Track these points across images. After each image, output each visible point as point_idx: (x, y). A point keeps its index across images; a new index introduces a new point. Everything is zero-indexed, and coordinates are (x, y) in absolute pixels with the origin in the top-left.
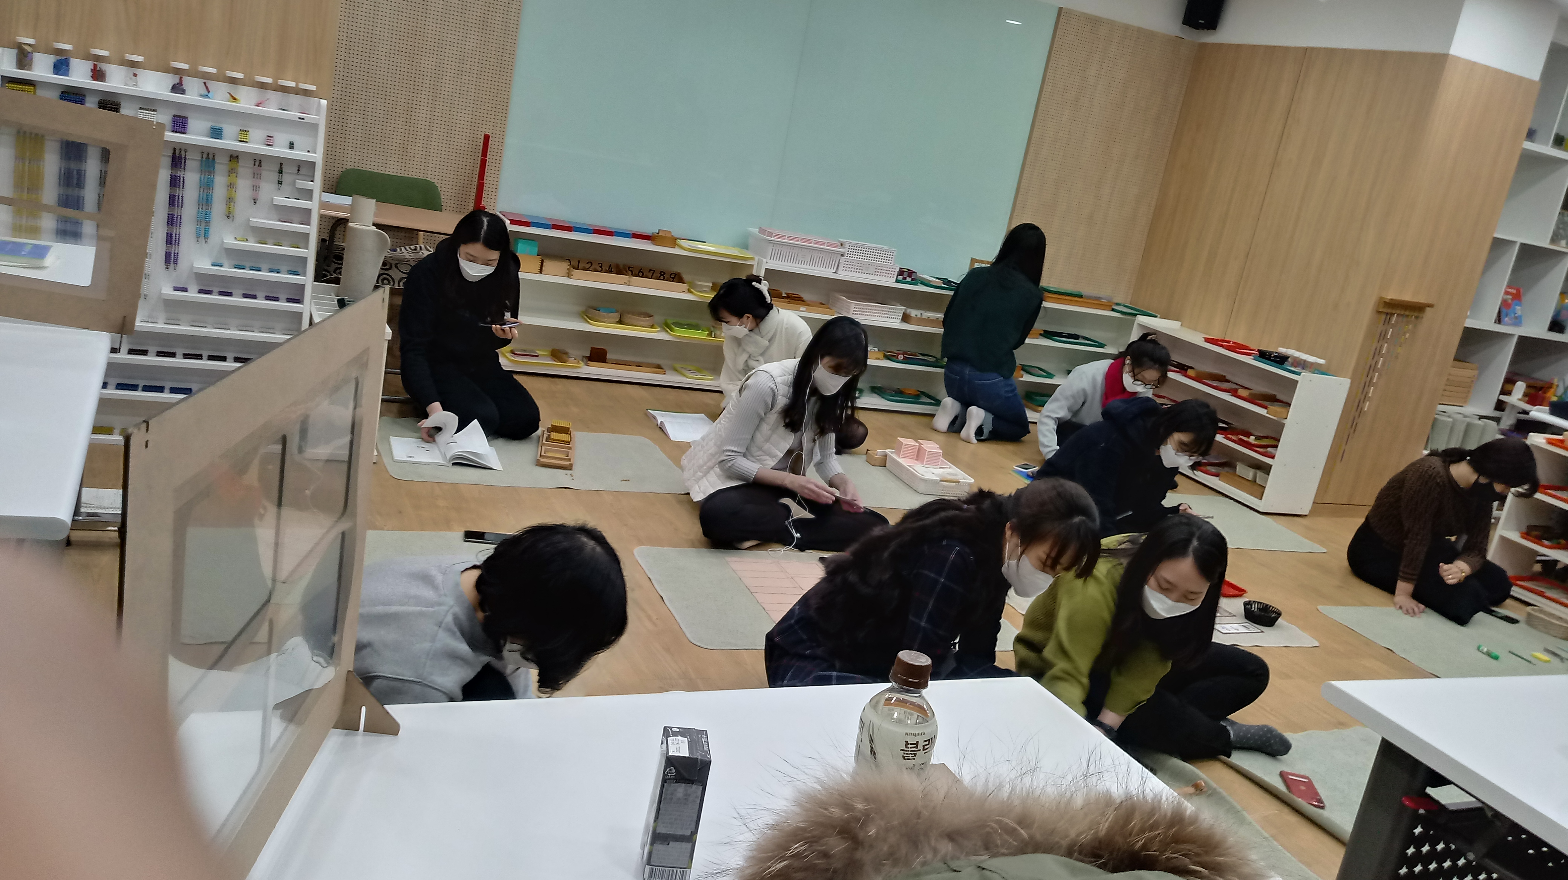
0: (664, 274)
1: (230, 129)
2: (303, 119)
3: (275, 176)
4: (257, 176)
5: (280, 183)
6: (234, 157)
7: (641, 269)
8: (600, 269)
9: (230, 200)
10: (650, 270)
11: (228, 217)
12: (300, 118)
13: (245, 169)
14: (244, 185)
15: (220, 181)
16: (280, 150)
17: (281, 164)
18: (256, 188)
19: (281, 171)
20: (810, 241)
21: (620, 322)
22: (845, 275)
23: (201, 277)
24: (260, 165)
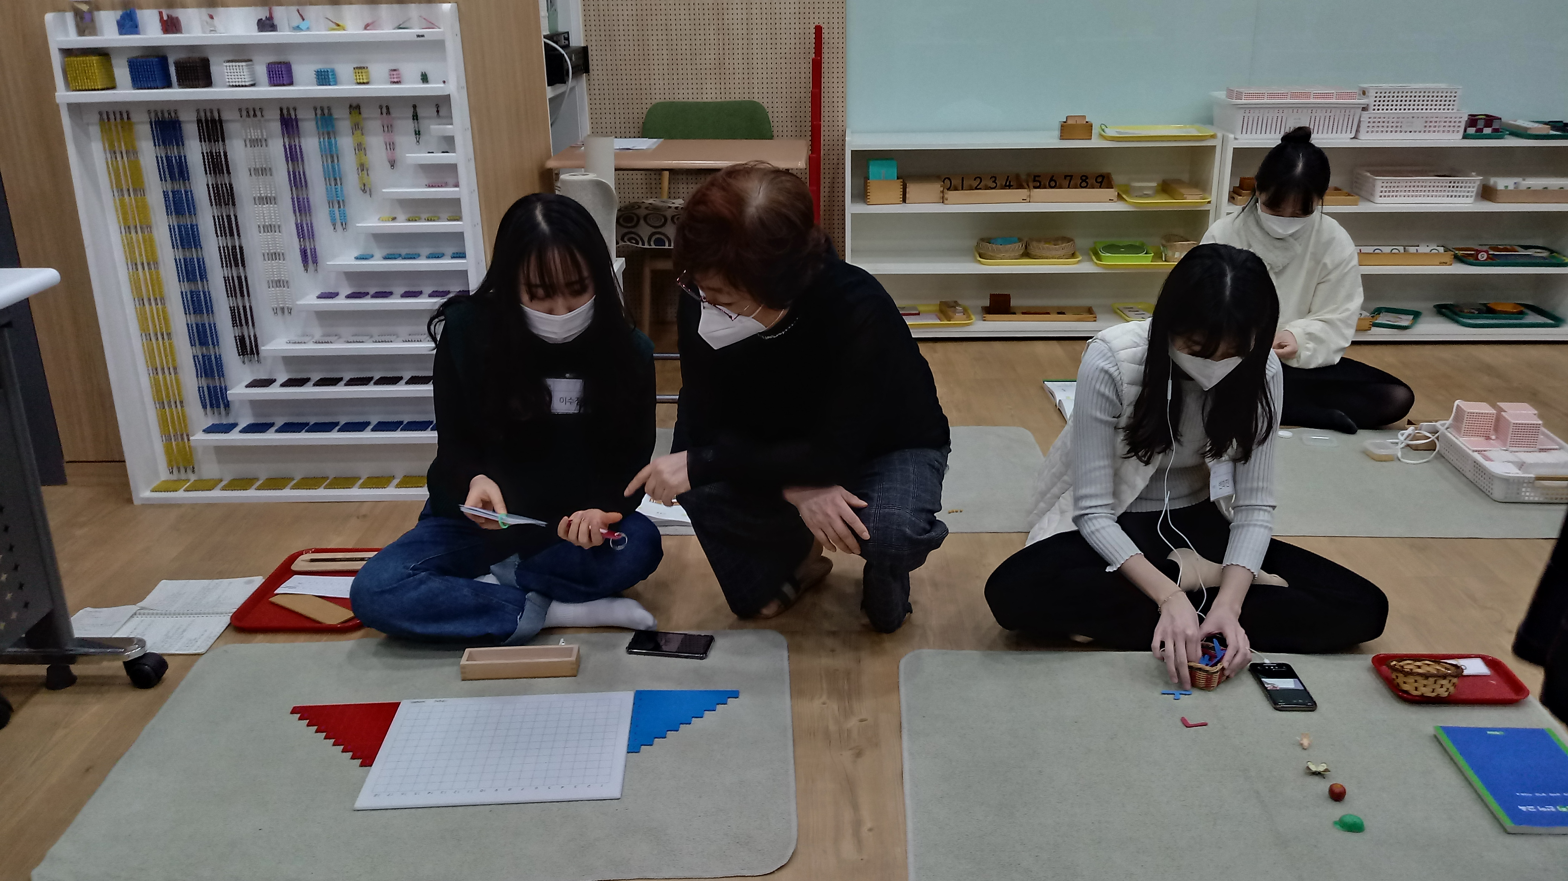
0: (1087, 178)
1: (344, 70)
2: (423, 36)
3: (410, 125)
4: (388, 128)
5: (418, 133)
6: (355, 106)
7: (1053, 176)
8: (994, 185)
9: (363, 168)
10: (1066, 177)
11: (364, 191)
12: (418, 36)
13: (374, 124)
14: (376, 142)
15: (346, 143)
16: (412, 87)
17: (415, 107)
18: (391, 146)
19: (415, 117)
20: (1307, 95)
21: (1026, 254)
22: (1370, 139)
23: (352, 276)
24: (388, 113)
